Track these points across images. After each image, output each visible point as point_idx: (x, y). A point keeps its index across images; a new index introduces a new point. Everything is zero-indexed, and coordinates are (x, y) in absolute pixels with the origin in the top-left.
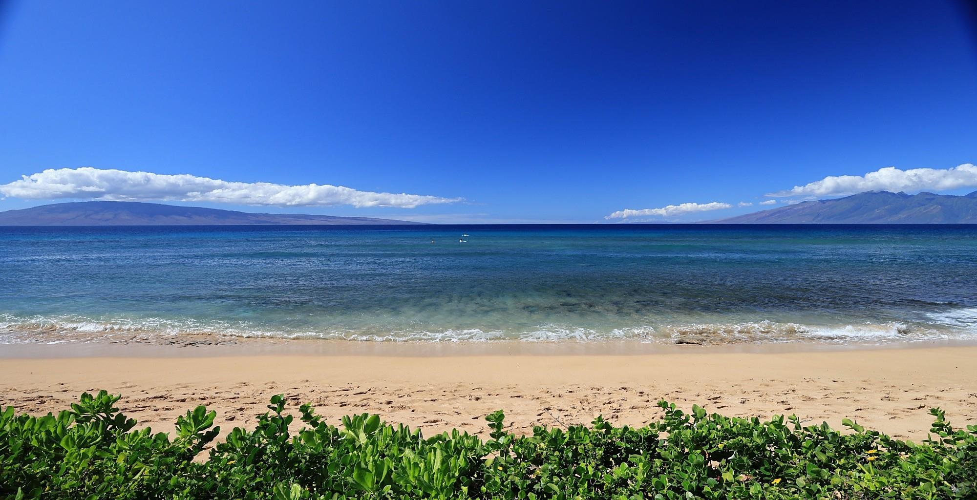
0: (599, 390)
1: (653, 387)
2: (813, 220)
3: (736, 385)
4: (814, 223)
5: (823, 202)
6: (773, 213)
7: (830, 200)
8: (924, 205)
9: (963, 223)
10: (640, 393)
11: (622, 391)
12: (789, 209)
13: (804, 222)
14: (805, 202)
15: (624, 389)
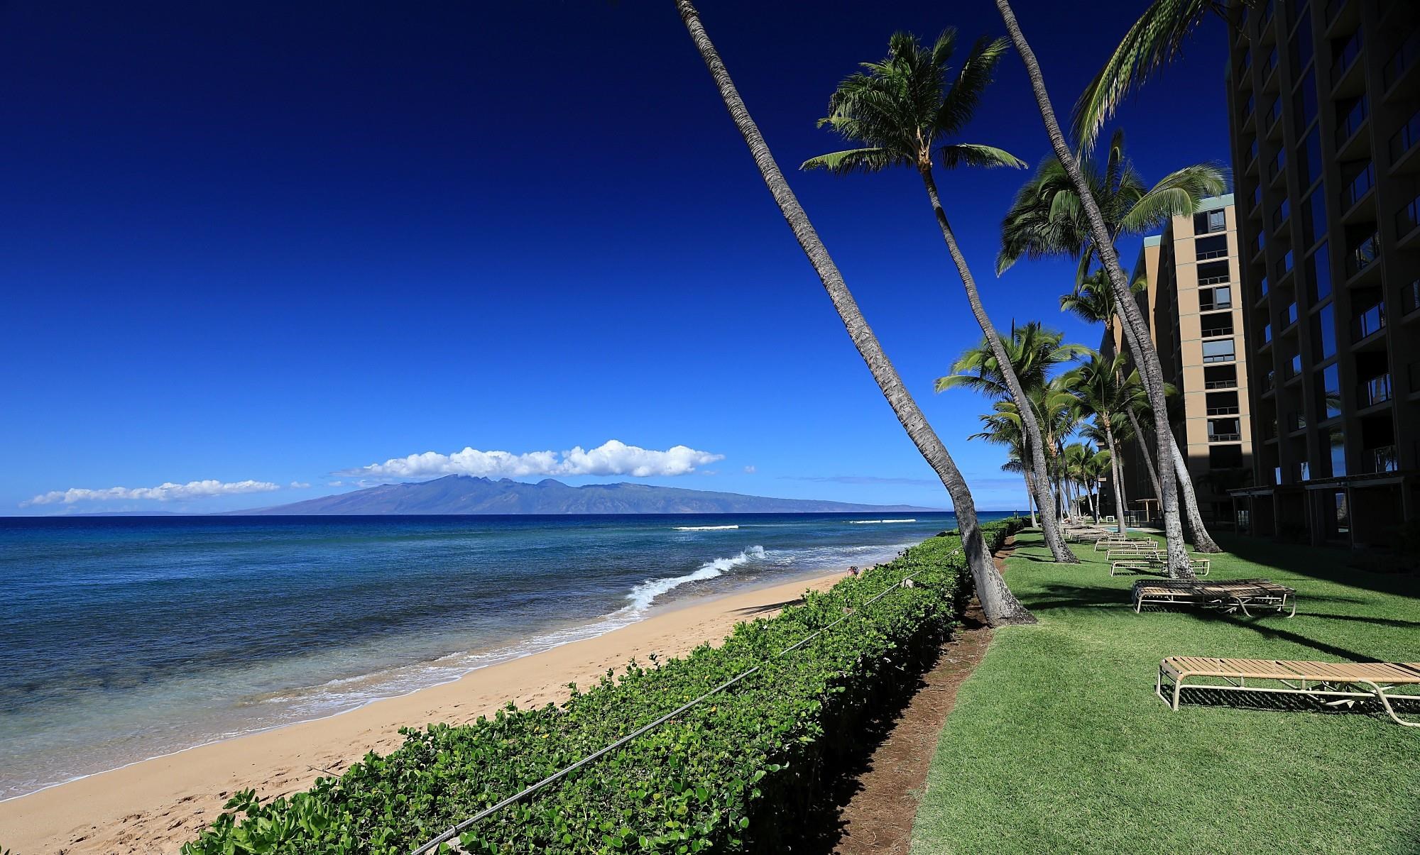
0: (139, 817)
1: (236, 781)
2: (396, 509)
3: (353, 742)
4: (396, 513)
5: (407, 485)
6: (344, 499)
7: (416, 484)
8: (504, 493)
9: (535, 513)
10: (221, 795)
11: (186, 804)
12: (366, 494)
13: (384, 512)
14: (386, 485)
15: (189, 799)
